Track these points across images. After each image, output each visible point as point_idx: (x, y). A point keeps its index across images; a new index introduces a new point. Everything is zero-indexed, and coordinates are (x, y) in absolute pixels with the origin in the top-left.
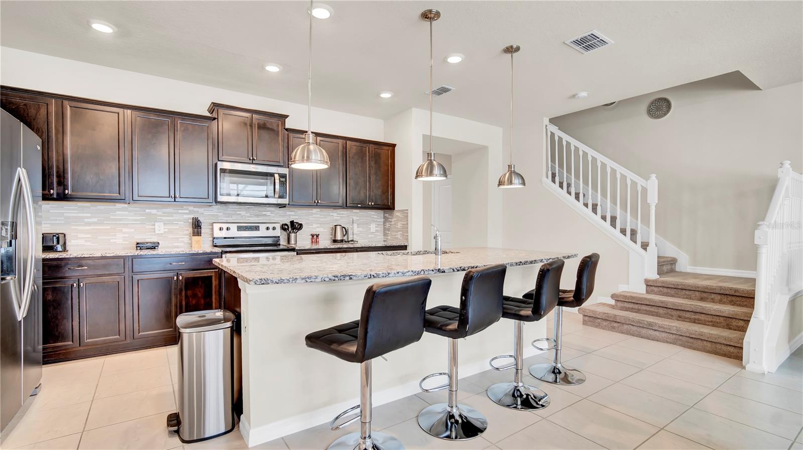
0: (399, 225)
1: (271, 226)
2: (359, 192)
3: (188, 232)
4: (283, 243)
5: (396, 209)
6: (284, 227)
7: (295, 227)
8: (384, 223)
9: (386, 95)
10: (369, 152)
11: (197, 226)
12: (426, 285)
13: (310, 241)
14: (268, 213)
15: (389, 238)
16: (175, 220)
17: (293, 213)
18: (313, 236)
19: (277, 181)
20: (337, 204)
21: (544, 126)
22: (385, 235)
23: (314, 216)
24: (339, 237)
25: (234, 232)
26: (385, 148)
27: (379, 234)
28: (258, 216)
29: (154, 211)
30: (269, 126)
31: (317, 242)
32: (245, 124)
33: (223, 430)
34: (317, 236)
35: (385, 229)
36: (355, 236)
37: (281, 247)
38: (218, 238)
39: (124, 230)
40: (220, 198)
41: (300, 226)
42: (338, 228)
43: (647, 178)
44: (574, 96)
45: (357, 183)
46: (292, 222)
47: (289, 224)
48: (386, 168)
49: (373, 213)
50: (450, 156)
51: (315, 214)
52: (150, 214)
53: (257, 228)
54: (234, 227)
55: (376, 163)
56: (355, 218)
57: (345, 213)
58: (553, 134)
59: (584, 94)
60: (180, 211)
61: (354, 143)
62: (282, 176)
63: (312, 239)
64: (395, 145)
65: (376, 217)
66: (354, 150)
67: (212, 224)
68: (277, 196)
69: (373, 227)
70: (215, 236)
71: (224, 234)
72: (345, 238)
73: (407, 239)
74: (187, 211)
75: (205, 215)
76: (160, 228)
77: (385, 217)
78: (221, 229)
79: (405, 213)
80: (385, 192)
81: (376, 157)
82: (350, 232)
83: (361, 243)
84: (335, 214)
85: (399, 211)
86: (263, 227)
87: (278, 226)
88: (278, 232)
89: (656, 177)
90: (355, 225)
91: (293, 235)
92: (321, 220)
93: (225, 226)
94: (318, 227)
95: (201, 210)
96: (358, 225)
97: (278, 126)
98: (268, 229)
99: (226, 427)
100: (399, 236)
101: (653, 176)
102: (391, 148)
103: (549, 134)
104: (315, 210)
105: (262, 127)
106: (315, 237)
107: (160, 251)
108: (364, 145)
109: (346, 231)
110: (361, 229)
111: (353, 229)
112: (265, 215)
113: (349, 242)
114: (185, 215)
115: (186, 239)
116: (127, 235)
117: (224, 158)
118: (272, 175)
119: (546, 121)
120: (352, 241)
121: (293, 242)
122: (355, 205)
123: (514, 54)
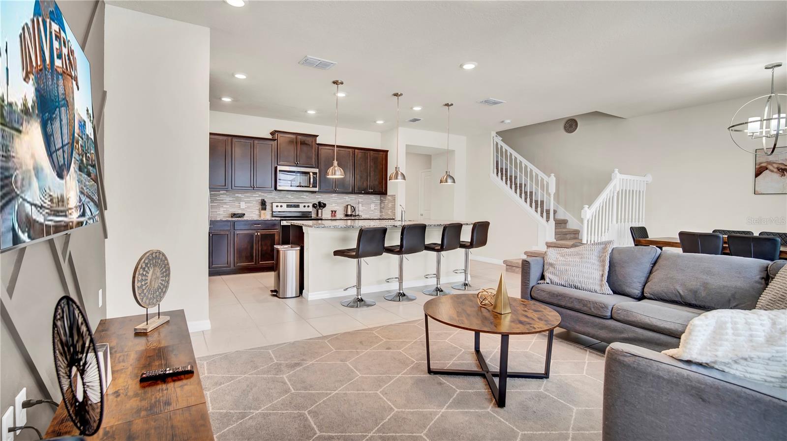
0: (390, 205)
1: (307, 205)
2: (363, 183)
3: (258, 208)
4: (314, 216)
5: (388, 194)
6: (314, 206)
7: (321, 205)
8: (381, 203)
9: (380, 122)
10: (370, 156)
11: (263, 204)
12: (384, 231)
13: (331, 215)
14: (305, 197)
15: (383, 214)
16: (251, 201)
17: (320, 197)
18: (332, 211)
19: (312, 177)
20: (348, 191)
21: (492, 138)
22: (381, 212)
23: (333, 198)
24: (349, 213)
25: (285, 208)
26: (382, 153)
27: (376, 211)
28: (298, 198)
29: (240, 195)
30: (306, 142)
31: (335, 216)
32: (293, 142)
33: (294, 296)
34: (335, 212)
35: (381, 208)
36: (360, 212)
37: (312, 218)
38: (275, 212)
39: (224, 206)
40: (278, 188)
41: (325, 205)
42: (349, 206)
43: (549, 176)
44: (503, 122)
45: (361, 177)
46: (319, 203)
47: (317, 204)
48: (381, 166)
49: (372, 197)
50: (431, 156)
51: (334, 197)
52: (238, 197)
53: (298, 206)
54: (285, 205)
55: (375, 163)
56: (360, 200)
57: (353, 196)
58: (497, 144)
59: (508, 121)
60: (254, 195)
61: (359, 151)
62: (315, 173)
63: (332, 214)
64: (388, 151)
65: (374, 199)
66: (360, 156)
67: (272, 203)
68: (311, 186)
69: (373, 206)
70: (274, 210)
71: (279, 209)
72: (354, 213)
73: (395, 215)
74: (258, 195)
75: (269, 197)
76: (243, 205)
77: (381, 200)
78: (277, 206)
79: (394, 196)
80: (381, 183)
81: (375, 160)
82: (357, 209)
83: (364, 217)
84: (347, 198)
85: (389, 196)
86: (301, 205)
87: (311, 205)
88: (311, 209)
89: (554, 176)
90: (360, 205)
91: (320, 211)
92: (338, 201)
93: (279, 204)
94: (336, 206)
95: (266, 195)
96: (362, 205)
97: (312, 142)
98: (305, 206)
99: (296, 294)
100: (389, 213)
101: (553, 175)
102: (385, 153)
103: (495, 143)
104: (334, 195)
105: (303, 143)
106: (334, 213)
107: (245, 218)
108: (367, 152)
109: (354, 209)
110: (364, 208)
111: (358, 207)
112: (303, 198)
113: (356, 216)
114: (257, 197)
115: (257, 212)
116: (225, 209)
117: (282, 163)
118: (308, 173)
119: (494, 134)
120: (358, 215)
121: (320, 215)
122: (360, 192)
123: (450, 107)
